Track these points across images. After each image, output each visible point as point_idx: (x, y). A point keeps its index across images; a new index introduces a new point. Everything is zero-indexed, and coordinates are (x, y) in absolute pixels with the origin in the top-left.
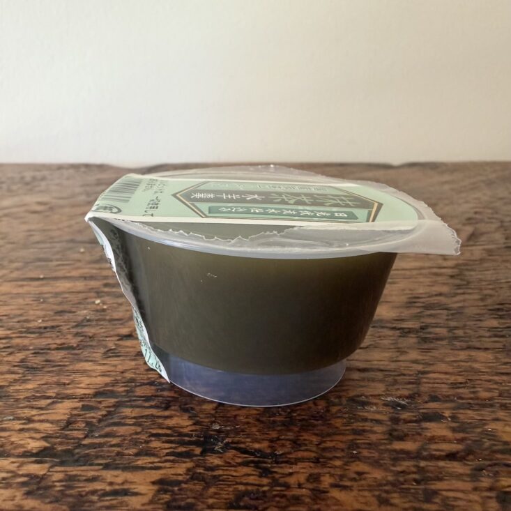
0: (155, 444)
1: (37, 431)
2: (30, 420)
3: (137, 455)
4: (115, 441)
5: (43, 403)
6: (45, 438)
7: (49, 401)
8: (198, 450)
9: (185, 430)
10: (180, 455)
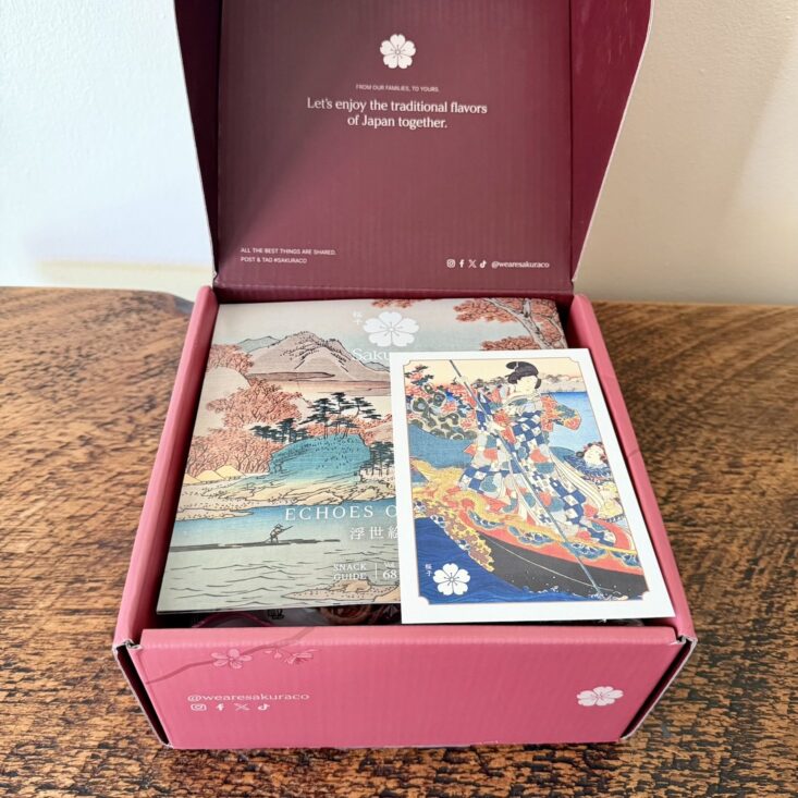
0: (121, 783)
1: (70, 773)
2: (67, 766)
3: (112, 790)
4: (103, 780)
5: (73, 752)
6: (73, 778)
7: (76, 751)
8: (137, 787)
9: (135, 775)
10: (129, 790)
